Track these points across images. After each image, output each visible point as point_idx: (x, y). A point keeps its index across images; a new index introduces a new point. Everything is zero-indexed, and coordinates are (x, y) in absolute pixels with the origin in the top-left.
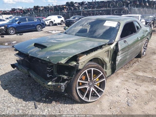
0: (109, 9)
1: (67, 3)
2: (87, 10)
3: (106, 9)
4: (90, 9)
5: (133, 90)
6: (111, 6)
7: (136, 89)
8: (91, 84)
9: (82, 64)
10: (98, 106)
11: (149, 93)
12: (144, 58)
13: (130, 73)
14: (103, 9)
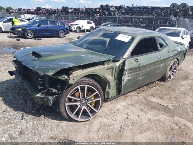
0: (152, 17)
1: (102, 6)
2: (123, 16)
3: (147, 17)
4: (128, 15)
5: (135, 116)
6: (155, 14)
7: (138, 116)
8: (84, 102)
9: (74, 79)
10: (87, 126)
11: (151, 122)
12: (170, 82)
13: (141, 97)
14: (145, 16)
